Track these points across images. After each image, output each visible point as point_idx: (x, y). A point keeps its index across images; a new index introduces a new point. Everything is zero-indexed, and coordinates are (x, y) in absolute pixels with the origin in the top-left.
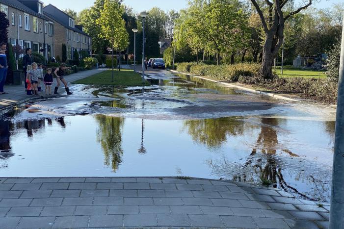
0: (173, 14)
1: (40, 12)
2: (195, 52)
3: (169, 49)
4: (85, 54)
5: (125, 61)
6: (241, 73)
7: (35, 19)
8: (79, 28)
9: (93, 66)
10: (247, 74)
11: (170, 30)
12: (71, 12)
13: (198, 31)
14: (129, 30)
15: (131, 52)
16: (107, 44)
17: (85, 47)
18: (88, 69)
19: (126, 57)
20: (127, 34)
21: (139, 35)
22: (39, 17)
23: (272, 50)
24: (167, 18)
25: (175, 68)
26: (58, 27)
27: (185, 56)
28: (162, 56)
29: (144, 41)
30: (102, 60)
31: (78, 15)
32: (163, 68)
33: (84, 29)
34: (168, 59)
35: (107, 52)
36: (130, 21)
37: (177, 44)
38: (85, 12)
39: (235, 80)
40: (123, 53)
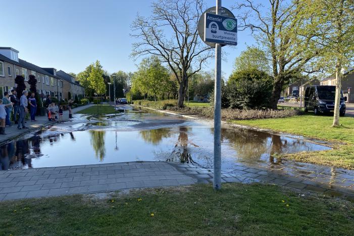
0: (130, 74)
1: (55, 75)
2: (143, 94)
3: (129, 93)
4: (82, 97)
5: (105, 100)
6: (168, 105)
7: (52, 79)
8: (77, 83)
9: (86, 103)
10: (171, 105)
11: (129, 83)
12: (73, 74)
13: (144, 83)
14: (106, 83)
15: (108, 95)
16: (94, 91)
17: (81, 93)
18: (83, 105)
19: (105, 98)
20: (105, 85)
21: (112, 86)
22: (54, 77)
23: (183, 93)
24: (127, 76)
25: (133, 103)
26: (65, 82)
27: (138, 97)
28: (125, 97)
29: (115, 89)
30: (91, 100)
31: (77, 76)
32: (126, 103)
33: (81, 83)
34: (128, 98)
35: (94, 96)
36: (106, 78)
37: (133, 90)
38: (81, 74)
39: (165, 109)
40: (103, 96)
